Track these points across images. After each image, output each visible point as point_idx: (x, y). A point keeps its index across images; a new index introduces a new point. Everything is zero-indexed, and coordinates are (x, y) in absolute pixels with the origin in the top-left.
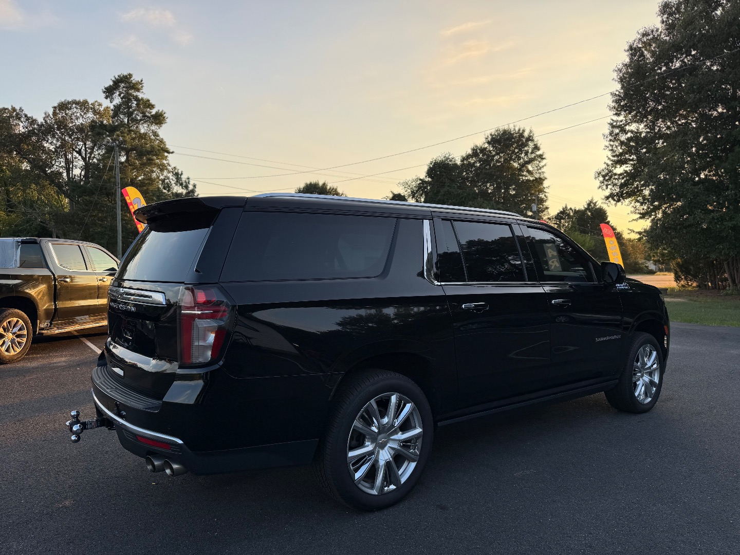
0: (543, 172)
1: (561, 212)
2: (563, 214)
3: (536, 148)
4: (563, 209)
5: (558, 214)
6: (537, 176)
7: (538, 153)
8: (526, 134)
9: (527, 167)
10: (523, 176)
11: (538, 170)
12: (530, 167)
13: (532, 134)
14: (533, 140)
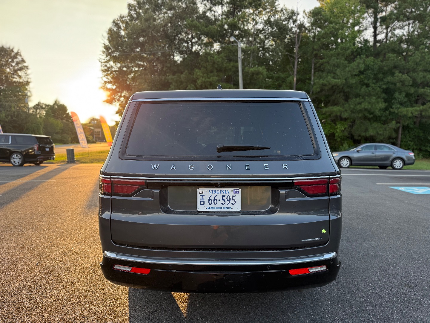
0: (30, 78)
1: (37, 105)
2: (38, 106)
3: (23, 61)
4: (38, 103)
5: (35, 106)
6: (26, 80)
7: (25, 64)
8: (15, 51)
9: (17, 73)
10: (14, 78)
11: (26, 76)
12: (20, 73)
13: (19, 51)
14: (20, 55)
